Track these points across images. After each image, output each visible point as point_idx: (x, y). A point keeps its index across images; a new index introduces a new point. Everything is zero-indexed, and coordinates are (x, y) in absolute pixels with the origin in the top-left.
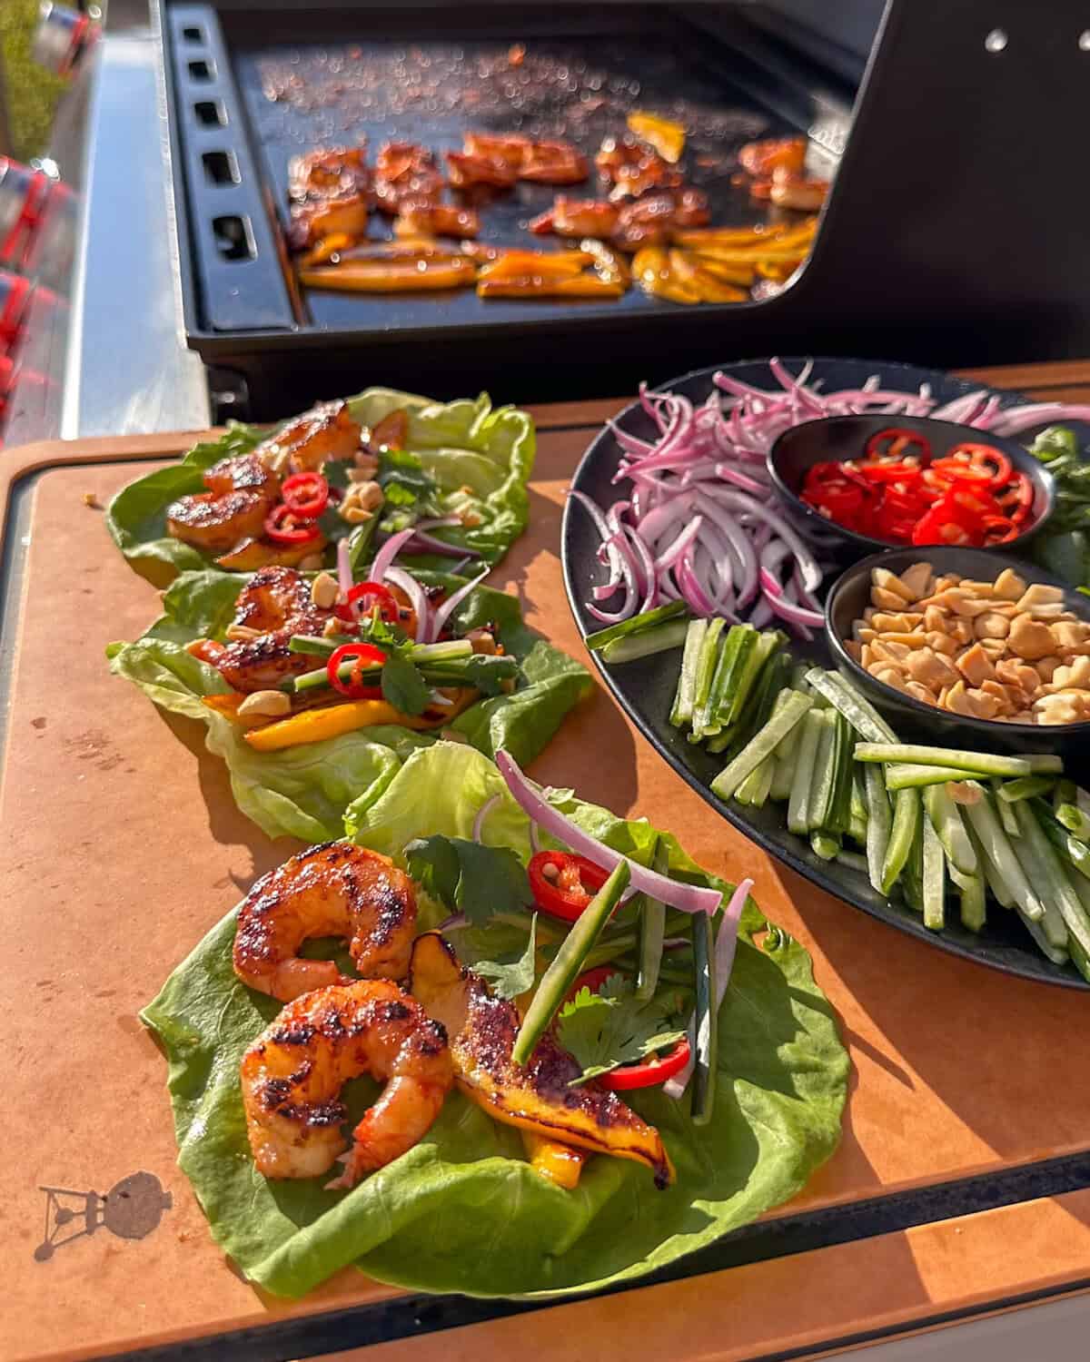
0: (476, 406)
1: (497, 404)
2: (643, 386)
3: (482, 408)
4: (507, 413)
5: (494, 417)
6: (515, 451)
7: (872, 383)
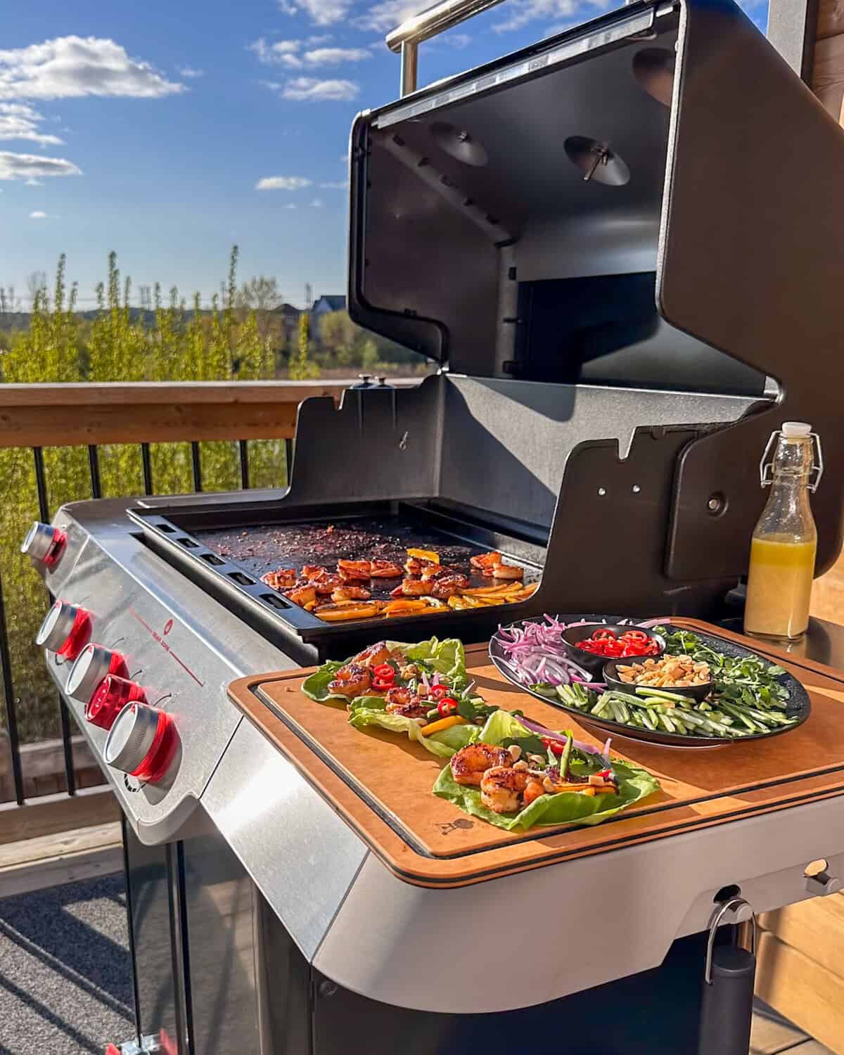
0: (430, 643)
1: (440, 640)
2: (499, 625)
3: (433, 643)
4: (447, 641)
5: (441, 643)
6: (457, 653)
7: (583, 620)
